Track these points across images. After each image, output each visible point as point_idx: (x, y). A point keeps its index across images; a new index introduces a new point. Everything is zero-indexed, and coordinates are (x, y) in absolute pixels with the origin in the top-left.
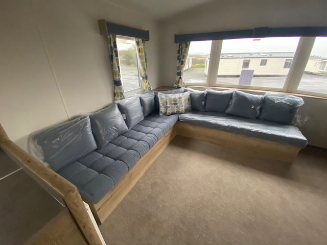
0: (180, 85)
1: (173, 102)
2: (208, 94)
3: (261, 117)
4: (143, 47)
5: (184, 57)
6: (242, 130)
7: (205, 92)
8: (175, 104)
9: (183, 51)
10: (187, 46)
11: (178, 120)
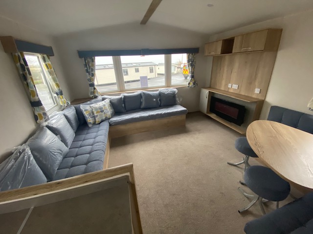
0: (97, 95)
1: (99, 110)
2: (125, 97)
3: (162, 105)
4: (50, 63)
5: (93, 70)
6: (157, 115)
7: (122, 96)
8: (102, 111)
9: (90, 65)
10: (93, 61)
11: (110, 125)
